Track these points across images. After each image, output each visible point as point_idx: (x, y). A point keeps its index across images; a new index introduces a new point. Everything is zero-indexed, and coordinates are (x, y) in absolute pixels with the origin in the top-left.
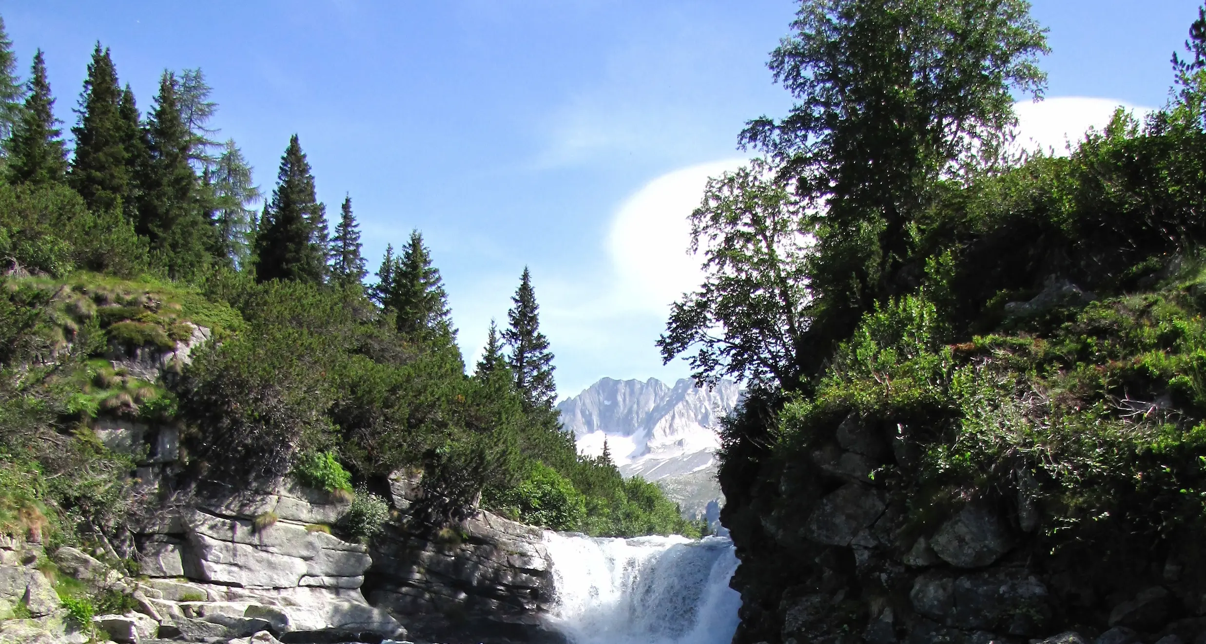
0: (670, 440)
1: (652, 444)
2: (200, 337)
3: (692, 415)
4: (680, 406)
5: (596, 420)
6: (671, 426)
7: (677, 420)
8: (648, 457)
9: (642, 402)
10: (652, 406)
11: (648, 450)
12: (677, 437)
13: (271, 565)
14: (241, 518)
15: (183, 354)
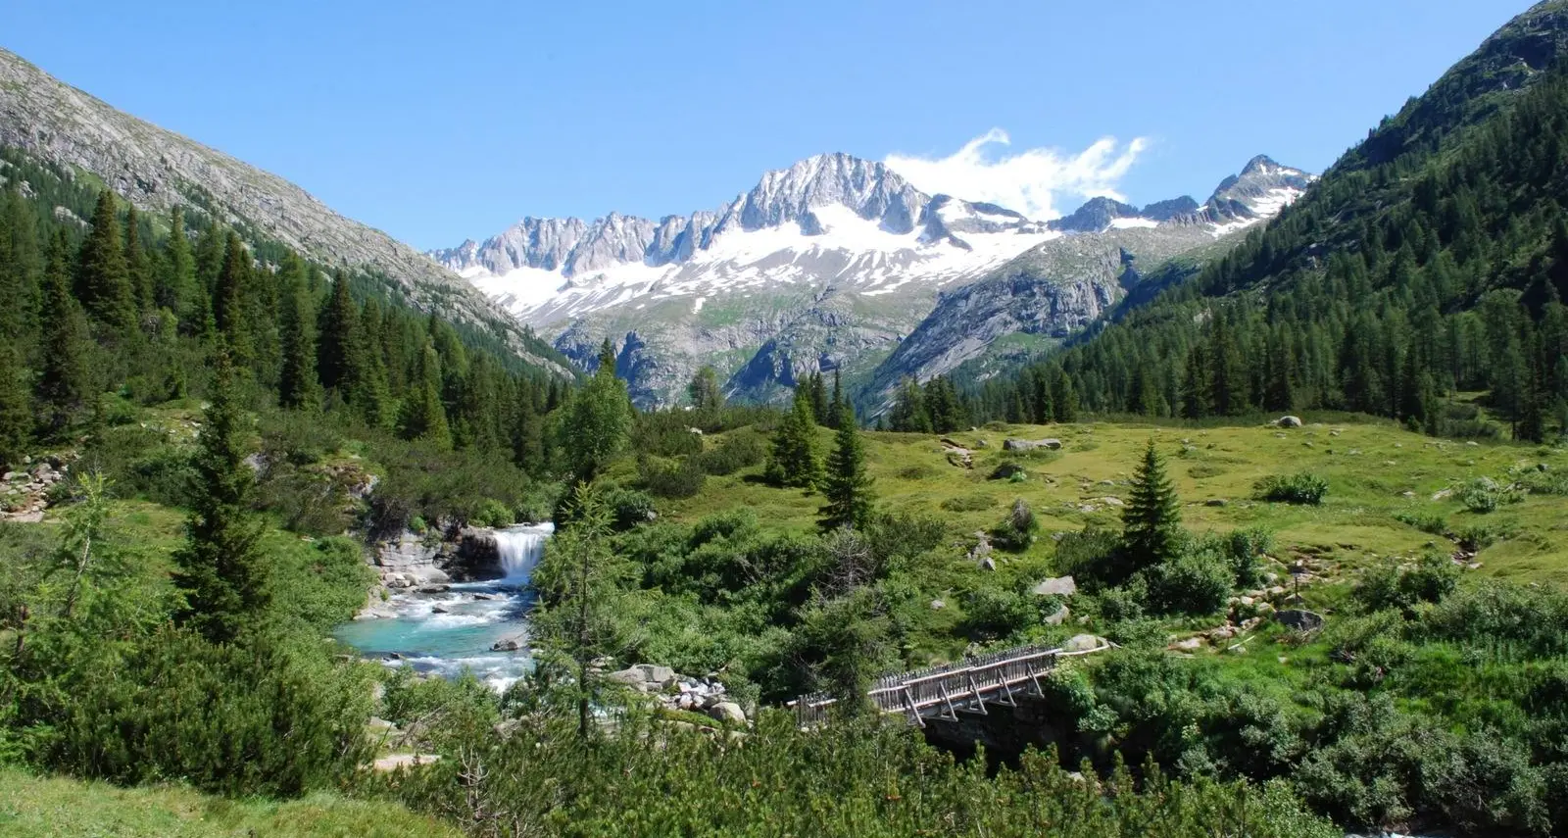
0: (590, 274)
1: (575, 280)
2: (373, 480)
3: (610, 250)
4: (599, 243)
5: (521, 256)
6: (591, 261)
7: (596, 256)
8: (570, 291)
9: (564, 240)
10: (573, 244)
11: (570, 285)
12: (598, 272)
13: (402, 558)
14: (393, 543)
15: (368, 488)
